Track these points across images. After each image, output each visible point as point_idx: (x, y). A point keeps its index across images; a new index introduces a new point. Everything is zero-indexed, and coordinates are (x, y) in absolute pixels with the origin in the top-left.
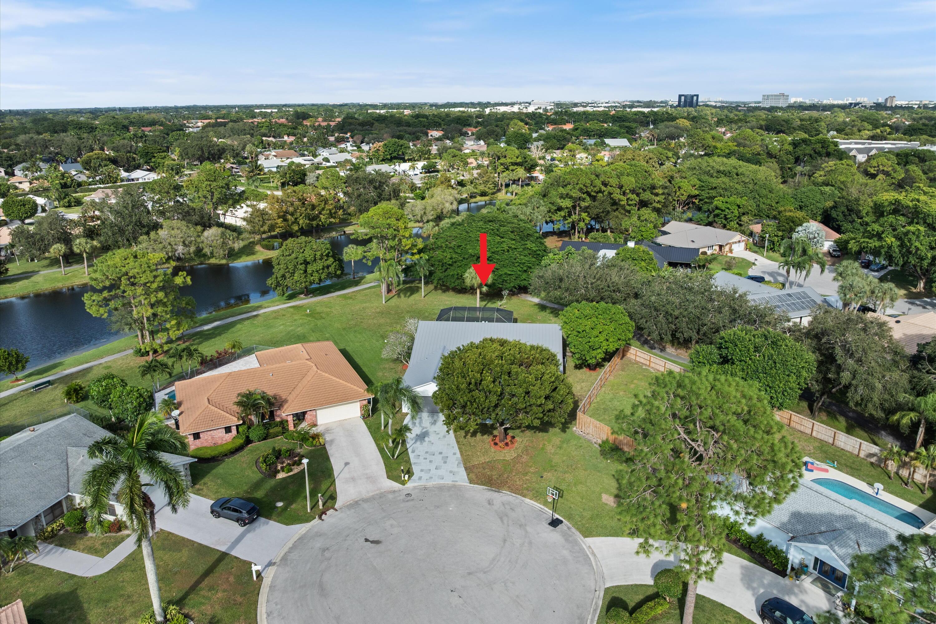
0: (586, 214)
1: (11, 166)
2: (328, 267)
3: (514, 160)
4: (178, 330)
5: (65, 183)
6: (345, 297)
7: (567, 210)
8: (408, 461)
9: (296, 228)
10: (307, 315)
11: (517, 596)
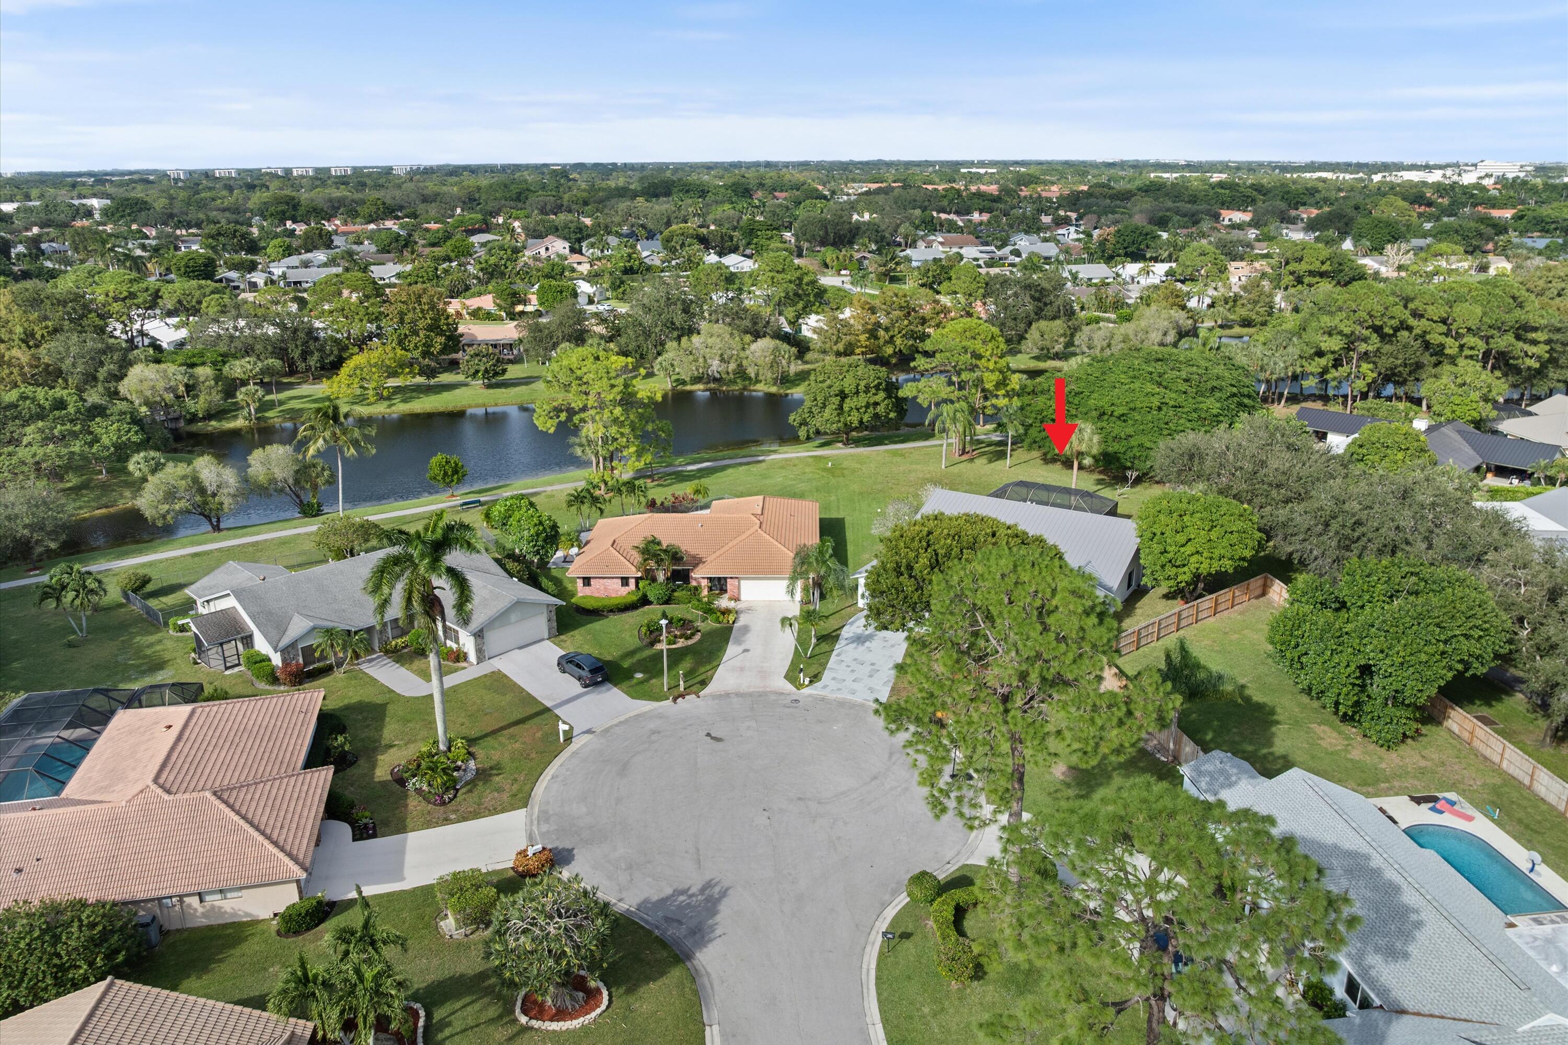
0: (1371, 366)
1: (579, 241)
2: (876, 404)
3: (1316, 266)
4: (638, 461)
5: (631, 267)
6: (895, 453)
7: (1331, 357)
8: (824, 666)
9: (889, 350)
10: (825, 470)
11: (839, 838)
